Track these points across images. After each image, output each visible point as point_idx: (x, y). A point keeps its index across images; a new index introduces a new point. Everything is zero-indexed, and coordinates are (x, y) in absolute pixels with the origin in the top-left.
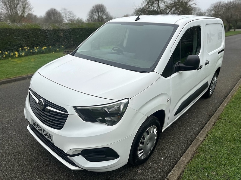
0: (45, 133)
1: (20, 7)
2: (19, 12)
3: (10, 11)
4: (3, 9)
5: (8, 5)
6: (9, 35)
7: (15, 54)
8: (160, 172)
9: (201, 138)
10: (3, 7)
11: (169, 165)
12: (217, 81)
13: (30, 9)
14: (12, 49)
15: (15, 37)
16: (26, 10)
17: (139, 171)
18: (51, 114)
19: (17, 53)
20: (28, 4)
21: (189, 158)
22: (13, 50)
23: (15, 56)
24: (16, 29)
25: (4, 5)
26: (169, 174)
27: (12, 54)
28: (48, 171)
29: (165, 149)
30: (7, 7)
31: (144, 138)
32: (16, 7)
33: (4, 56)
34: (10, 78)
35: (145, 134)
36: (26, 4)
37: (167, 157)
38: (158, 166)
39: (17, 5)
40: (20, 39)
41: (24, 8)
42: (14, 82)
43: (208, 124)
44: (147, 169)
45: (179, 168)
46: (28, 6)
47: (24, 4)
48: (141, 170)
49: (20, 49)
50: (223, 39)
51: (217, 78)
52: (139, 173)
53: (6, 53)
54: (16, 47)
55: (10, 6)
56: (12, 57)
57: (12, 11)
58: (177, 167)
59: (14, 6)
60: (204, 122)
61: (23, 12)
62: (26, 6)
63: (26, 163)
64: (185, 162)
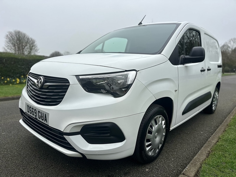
0: (40, 114)
1: (28, 48)
2: (25, 53)
3: (17, 52)
4: (12, 49)
5: (16, 47)
6: (14, 64)
7: (16, 81)
8: (172, 171)
9: (213, 140)
10: (11, 48)
11: (182, 165)
12: (218, 97)
13: (36, 51)
14: (14, 76)
15: (19, 66)
16: (32, 51)
17: (147, 170)
18: (50, 89)
19: (18, 80)
20: (35, 46)
21: (205, 157)
22: (15, 78)
23: (16, 83)
24: (21, 59)
25: (13, 46)
26: (184, 170)
27: (14, 80)
28: (37, 167)
29: (174, 151)
30: (15, 48)
31: (151, 127)
32: (24, 49)
33: (6, 82)
34: (8, 97)
35: (153, 122)
36: (32, 46)
37: (178, 158)
38: (169, 166)
39: (25, 47)
40: (24, 68)
41: (31, 49)
42: (11, 100)
43: (218, 130)
44: (156, 168)
45: (195, 165)
46: (35, 48)
47: (31, 46)
48: (149, 169)
49: (22, 76)
50: (220, 56)
51: (218, 94)
52: (147, 171)
53: (8, 79)
54: (18, 75)
55: (19, 48)
56: (13, 83)
57: (19, 52)
58: (192, 164)
59: (22, 47)
60: (212, 131)
61: (30, 52)
62: (33, 48)
63: (12, 158)
64: (200, 160)
